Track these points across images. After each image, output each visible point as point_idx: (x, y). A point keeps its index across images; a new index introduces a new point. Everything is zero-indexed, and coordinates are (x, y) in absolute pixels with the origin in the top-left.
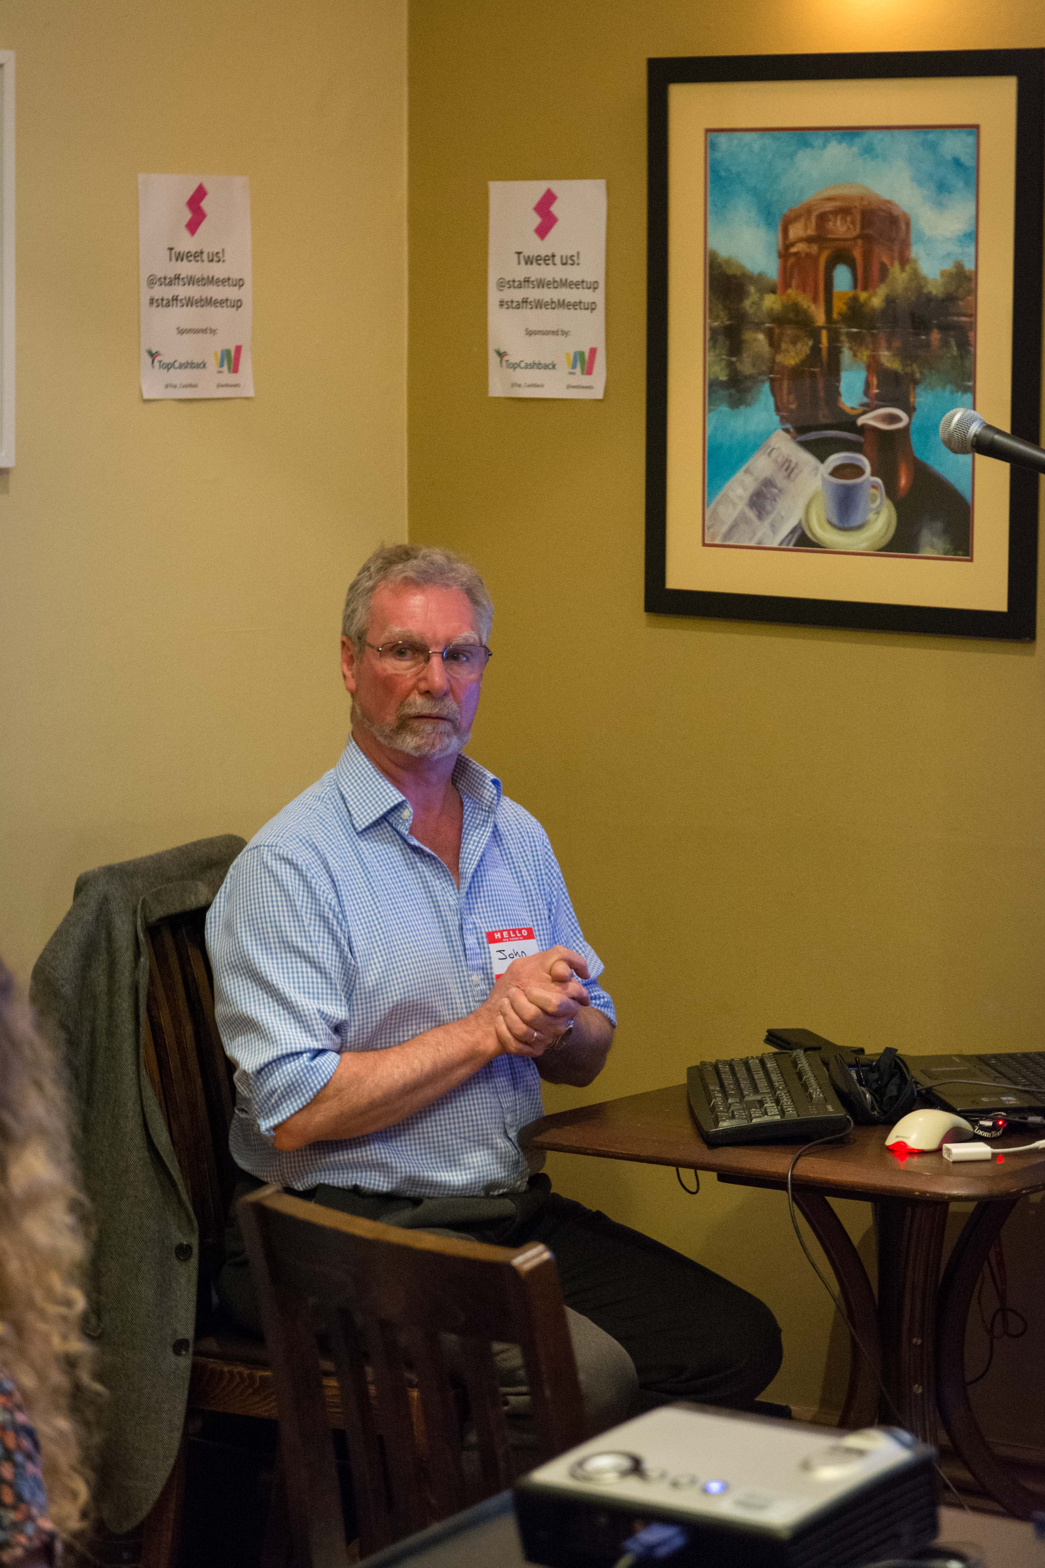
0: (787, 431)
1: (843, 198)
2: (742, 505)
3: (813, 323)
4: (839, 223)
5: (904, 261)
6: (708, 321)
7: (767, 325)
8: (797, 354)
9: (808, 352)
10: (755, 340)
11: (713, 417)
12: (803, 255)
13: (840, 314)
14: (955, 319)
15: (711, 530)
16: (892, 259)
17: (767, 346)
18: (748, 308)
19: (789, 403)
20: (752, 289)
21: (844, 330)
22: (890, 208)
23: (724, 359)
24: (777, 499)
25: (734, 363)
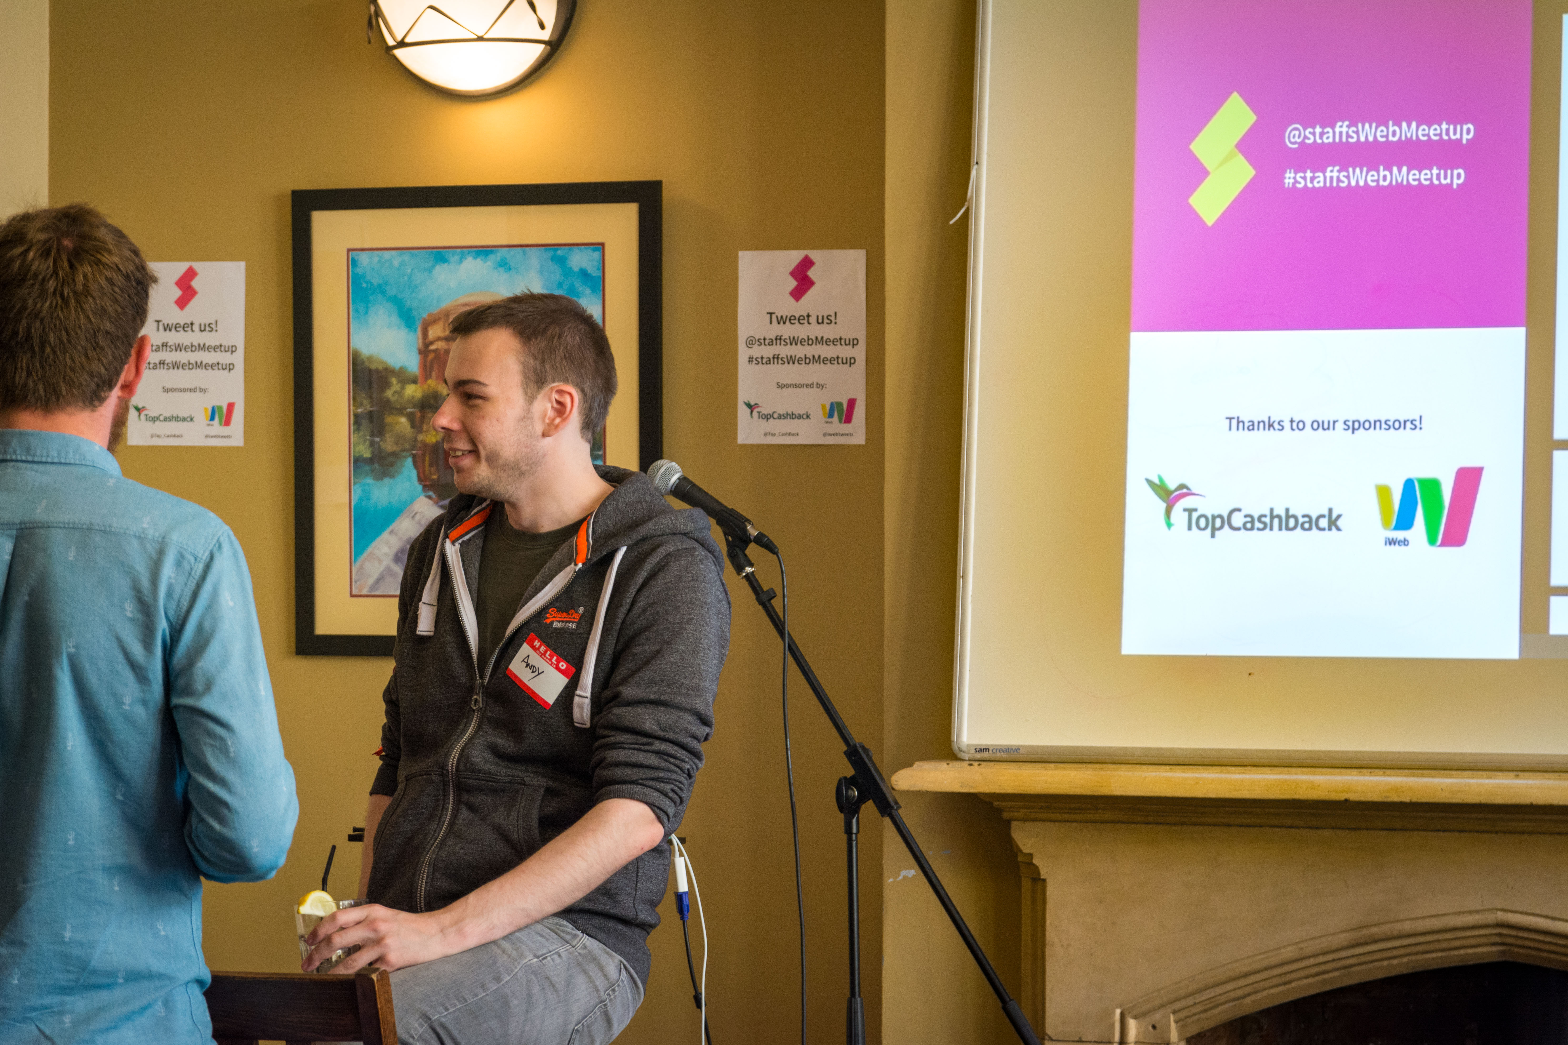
0: (430, 497)
2: (387, 561)
6: (352, 408)
7: (409, 410)
10: (398, 423)
15: (358, 583)
17: (409, 427)
18: (390, 397)
19: (431, 474)
20: (394, 381)
23: (368, 440)
25: (378, 443)
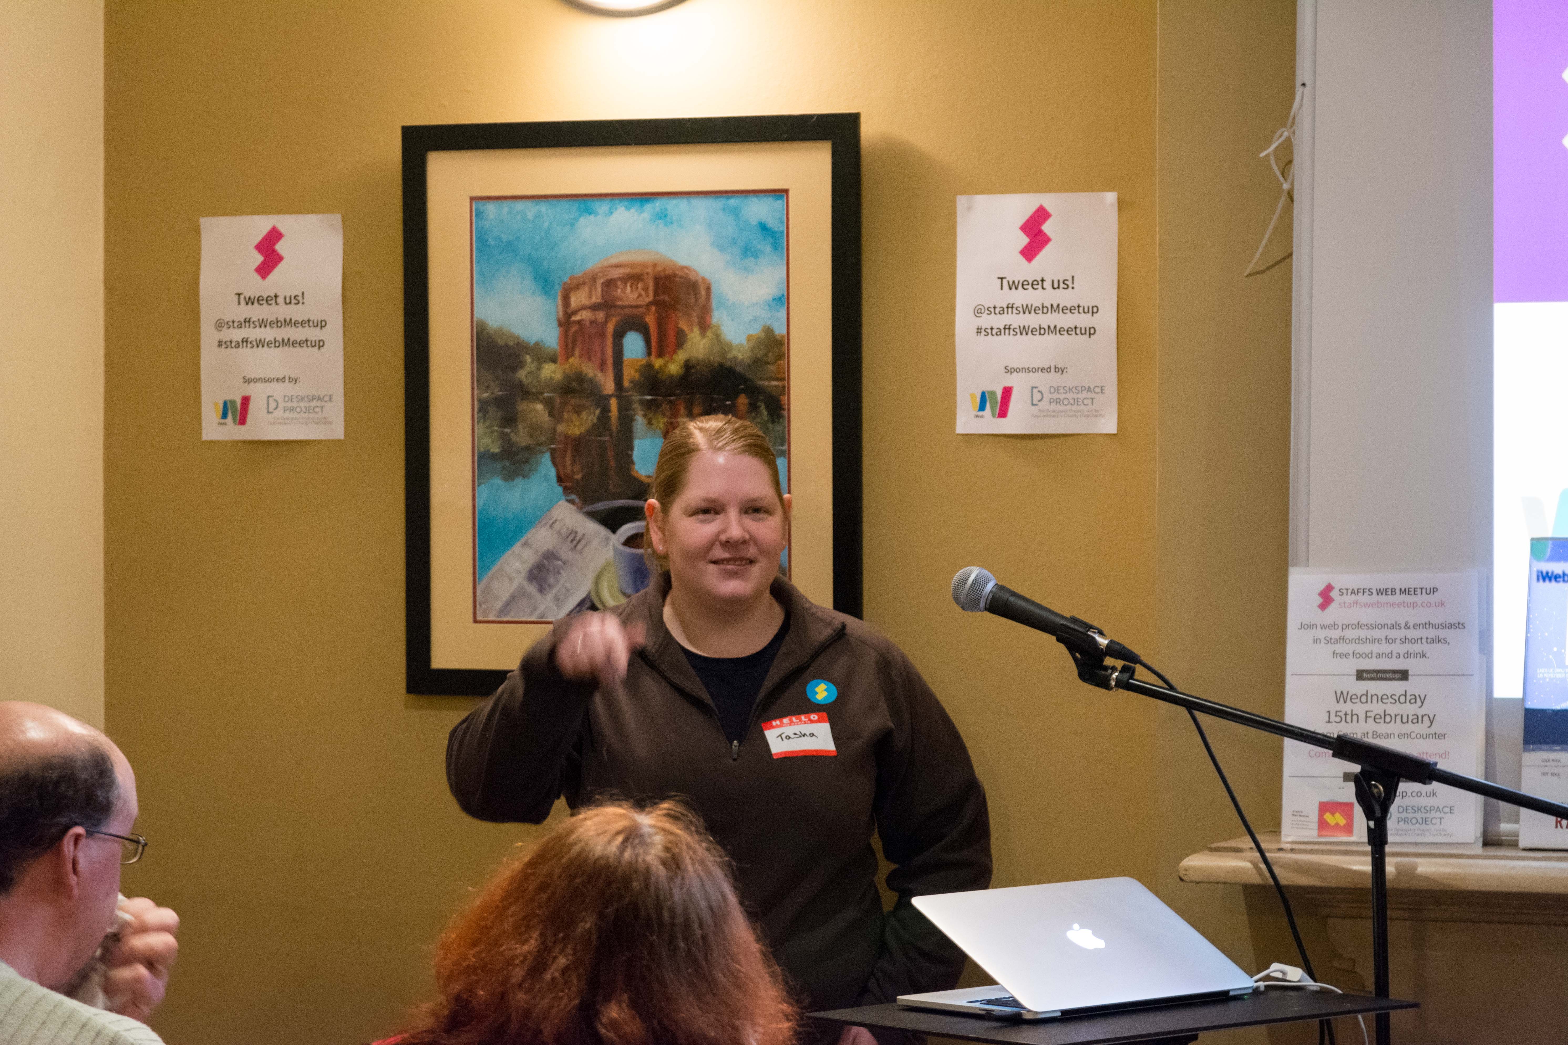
0: (571, 502)
1: (632, 265)
2: (519, 580)
3: (600, 391)
4: (628, 289)
5: (704, 326)
6: (476, 392)
7: (546, 395)
8: (581, 424)
9: (595, 421)
10: (532, 410)
11: (483, 491)
12: (588, 323)
13: (631, 381)
14: (766, 383)
15: (484, 606)
16: (691, 325)
17: (547, 415)
18: (523, 378)
19: (573, 473)
20: (528, 359)
21: (637, 398)
22: (687, 274)
23: (497, 431)
24: (561, 571)
25: (507, 435)
